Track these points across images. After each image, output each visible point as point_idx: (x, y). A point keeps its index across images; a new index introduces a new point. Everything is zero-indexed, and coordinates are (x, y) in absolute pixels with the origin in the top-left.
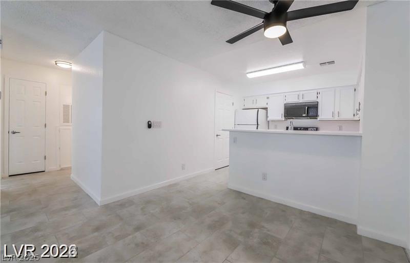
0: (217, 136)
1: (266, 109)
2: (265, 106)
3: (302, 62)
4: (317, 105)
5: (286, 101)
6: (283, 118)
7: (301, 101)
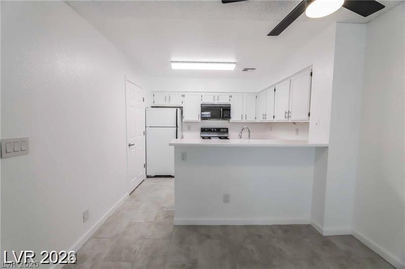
0: (130, 145)
1: (181, 108)
2: (180, 104)
3: (235, 63)
4: (230, 107)
5: (203, 101)
6: (200, 119)
7: (216, 102)
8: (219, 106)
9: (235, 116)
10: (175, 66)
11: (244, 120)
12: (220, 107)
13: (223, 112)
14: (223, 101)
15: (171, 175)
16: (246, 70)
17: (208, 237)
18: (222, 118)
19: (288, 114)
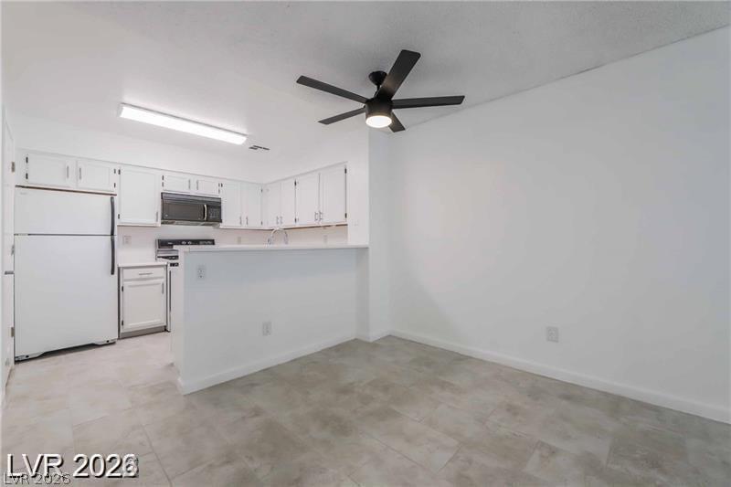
3: (244, 135)
4: (220, 203)
5: (165, 188)
6: (160, 221)
7: (193, 192)
8: (200, 199)
9: (229, 218)
10: (128, 113)
11: (244, 226)
12: (203, 201)
13: (208, 211)
14: (207, 190)
15: (94, 342)
16: (255, 148)
17: (253, 385)
18: (207, 221)
19: (319, 215)
